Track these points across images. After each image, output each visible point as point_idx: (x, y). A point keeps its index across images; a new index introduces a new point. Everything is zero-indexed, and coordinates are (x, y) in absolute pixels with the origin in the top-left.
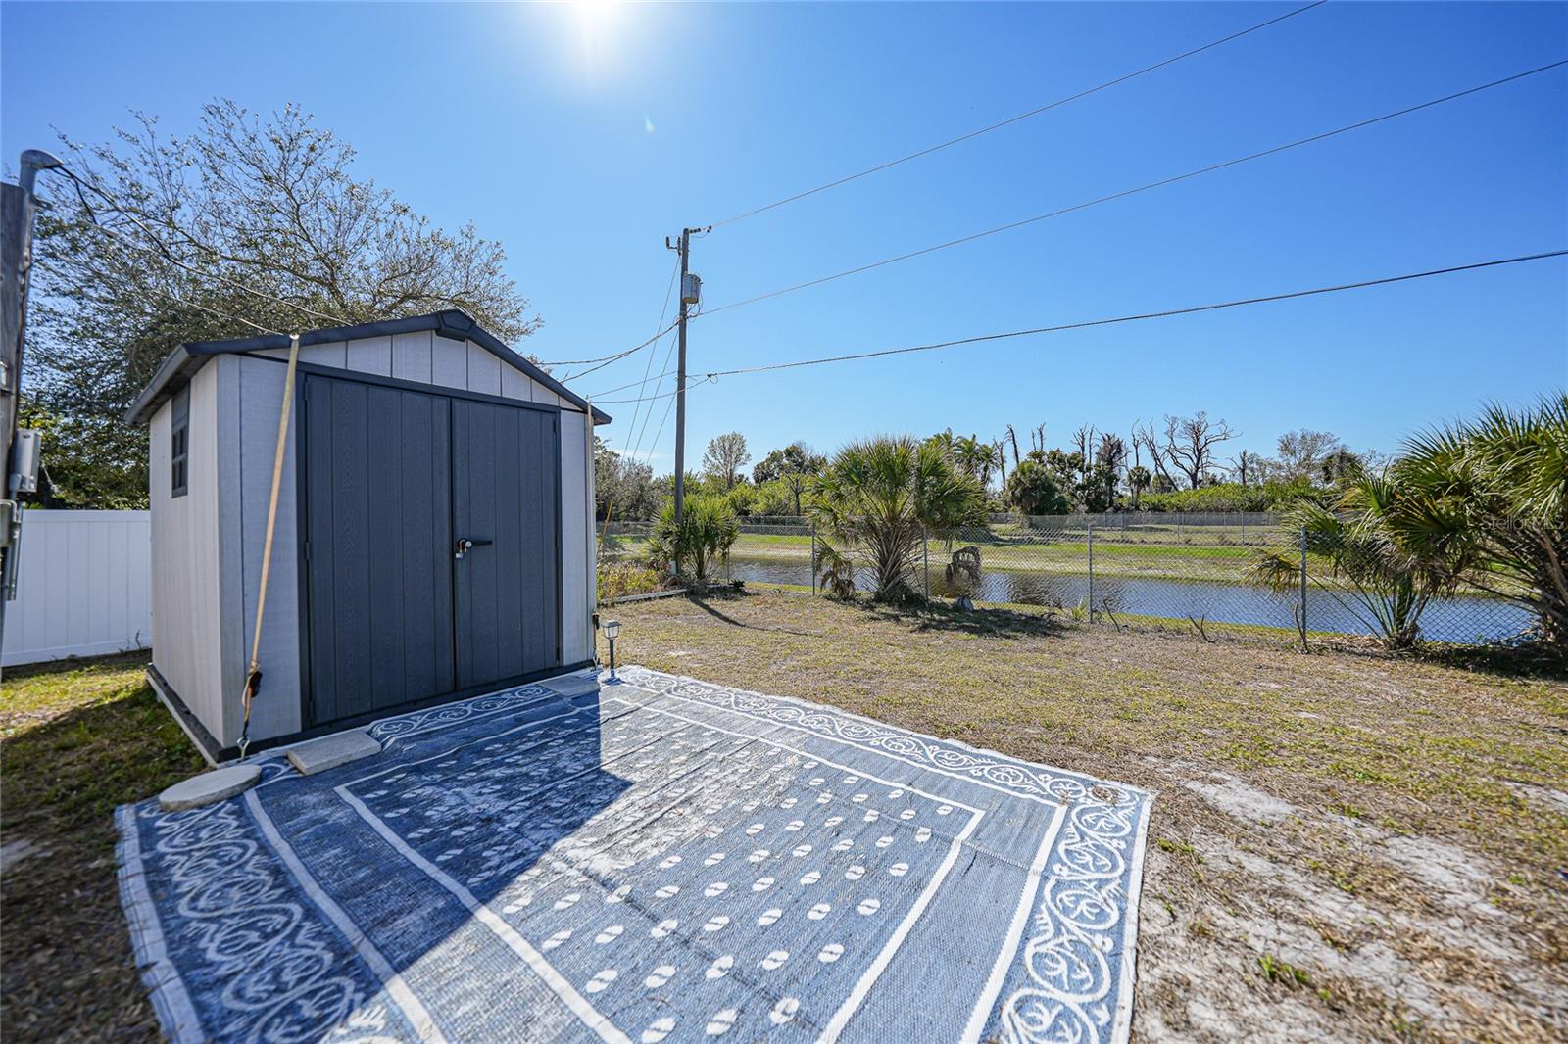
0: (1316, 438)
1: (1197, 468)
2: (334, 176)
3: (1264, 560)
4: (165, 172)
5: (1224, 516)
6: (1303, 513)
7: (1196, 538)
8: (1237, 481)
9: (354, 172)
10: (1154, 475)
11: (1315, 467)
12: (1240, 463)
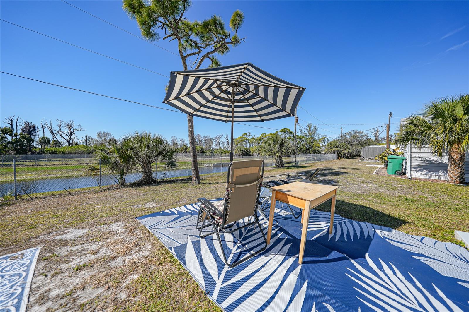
0: (107, 134)
1: (70, 139)
3: (89, 168)
5: (80, 155)
6: (99, 154)
7: (69, 163)
8: (85, 144)
10: (52, 140)
11: (106, 142)
12: (85, 139)
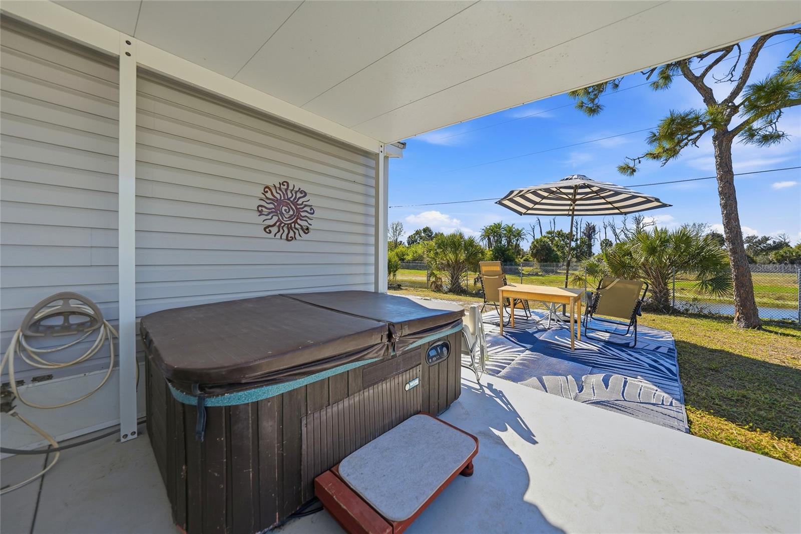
0: (701, 225)
10: (614, 243)
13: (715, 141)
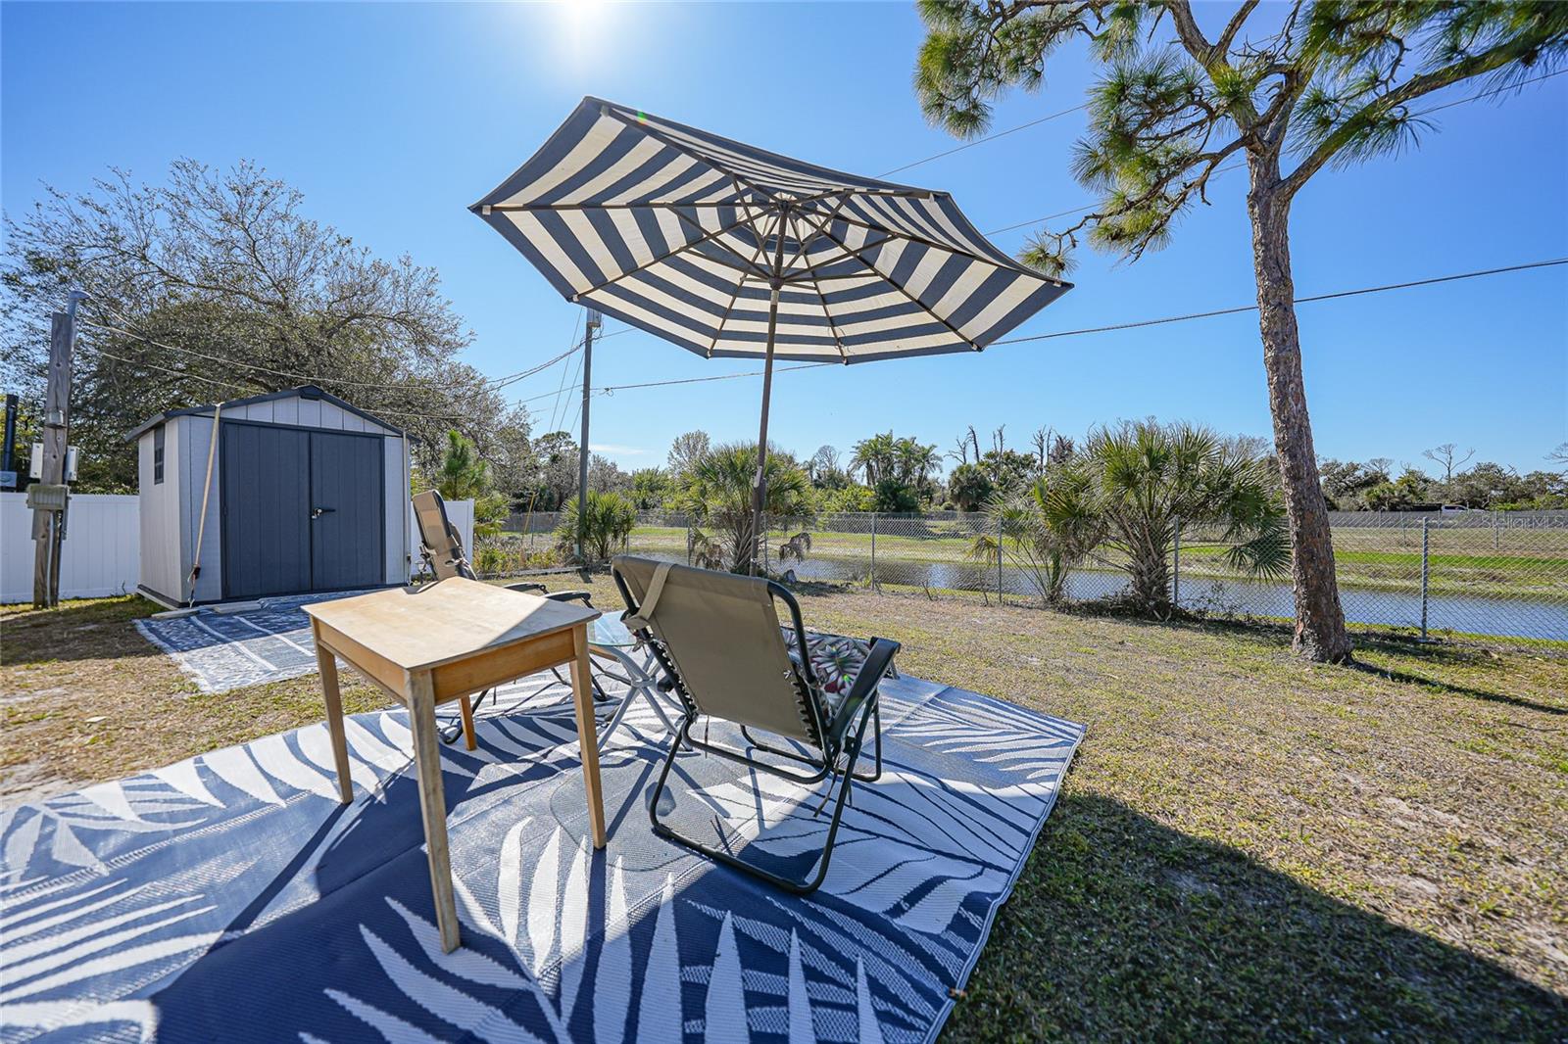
2: (285, 217)
4: (138, 215)
9: (302, 212)
13: (1252, 206)
